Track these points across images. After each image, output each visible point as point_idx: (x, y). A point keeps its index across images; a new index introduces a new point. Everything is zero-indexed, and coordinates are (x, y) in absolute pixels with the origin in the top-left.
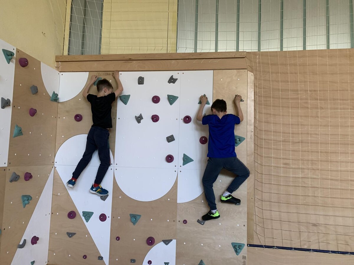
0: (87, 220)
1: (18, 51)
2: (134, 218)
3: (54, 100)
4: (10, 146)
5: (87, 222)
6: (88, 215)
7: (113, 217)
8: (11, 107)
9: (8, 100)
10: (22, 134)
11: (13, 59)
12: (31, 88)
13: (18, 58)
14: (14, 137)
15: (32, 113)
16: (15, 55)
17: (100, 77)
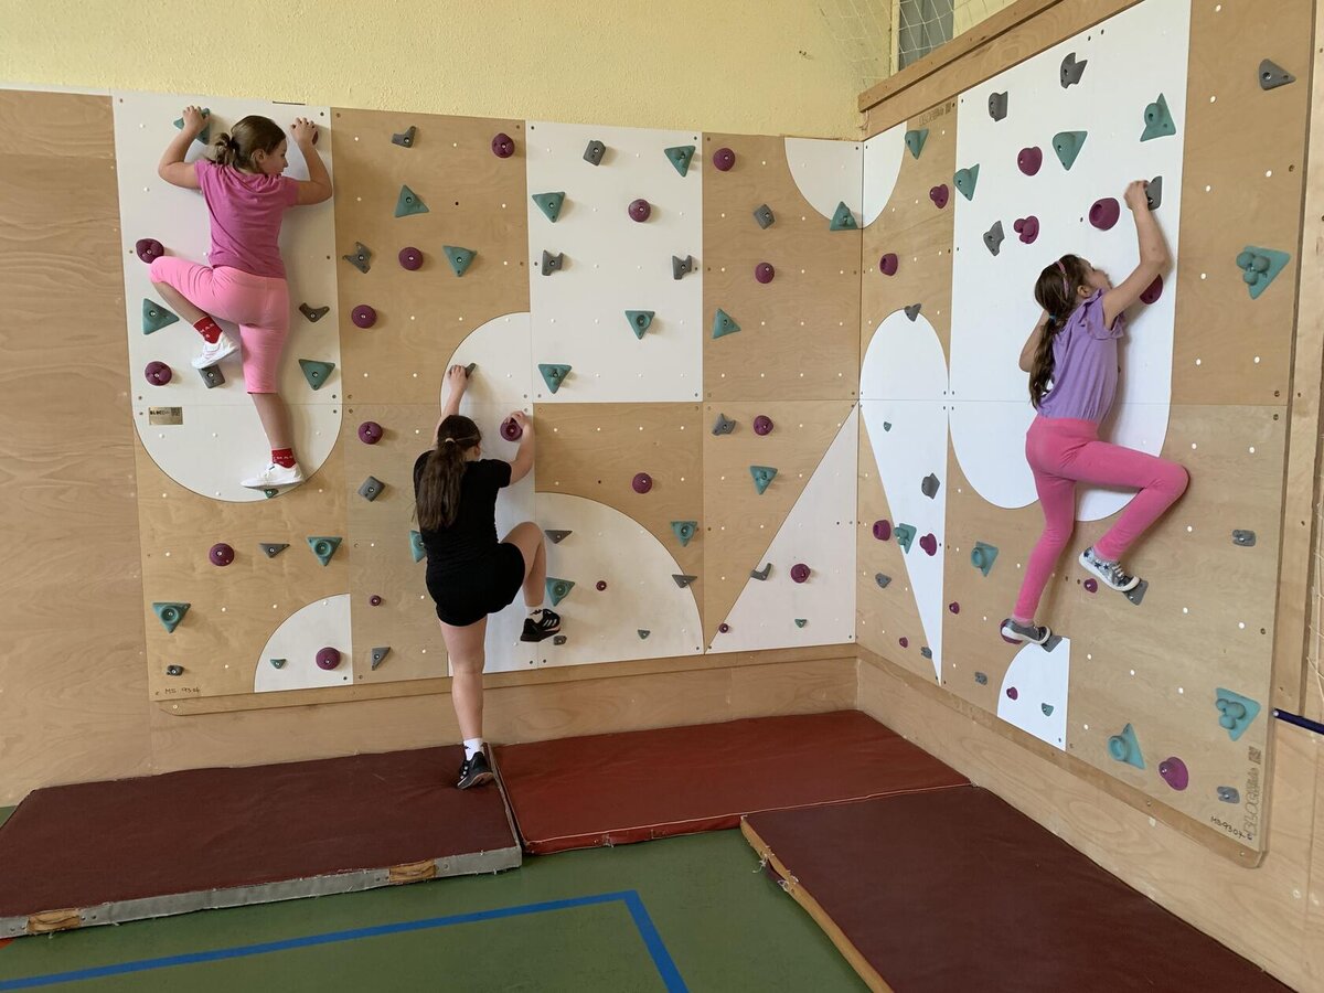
0: (907, 547)
1: (707, 138)
2: (982, 555)
3: (841, 227)
4: (706, 359)
5: (907, 552)
7: (948, 547)
8: (700, 271)
9: (690, 259)
10: (739, 330)
11: (692, 162)
12: (755, 214)
13: (710, 157)
14: (715, 337)
15: (766, 274)
16: (699, 151)
17: (925, 128)
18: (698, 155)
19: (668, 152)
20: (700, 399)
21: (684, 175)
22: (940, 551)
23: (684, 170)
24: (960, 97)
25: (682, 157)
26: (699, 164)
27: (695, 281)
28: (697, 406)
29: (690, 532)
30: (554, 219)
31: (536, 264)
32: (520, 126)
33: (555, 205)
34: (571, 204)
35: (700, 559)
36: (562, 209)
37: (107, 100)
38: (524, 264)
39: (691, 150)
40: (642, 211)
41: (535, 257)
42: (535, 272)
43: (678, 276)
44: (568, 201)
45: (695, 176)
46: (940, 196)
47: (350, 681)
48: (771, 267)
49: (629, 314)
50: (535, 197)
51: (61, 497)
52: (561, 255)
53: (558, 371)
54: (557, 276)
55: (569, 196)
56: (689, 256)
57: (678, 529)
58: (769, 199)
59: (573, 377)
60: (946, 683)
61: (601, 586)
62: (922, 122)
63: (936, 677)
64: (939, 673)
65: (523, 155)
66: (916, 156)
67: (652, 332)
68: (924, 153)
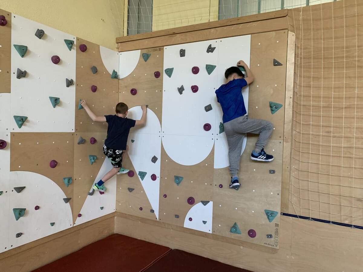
0: (142, 179)
1: (78, 39)
2: (178, 179)
3: (114, 78)
4: (76, 117)
6: (143, 175)
7: (161, 178)
8: (75, 86)
11: (73, 46)
12: (92, 68)
13: (79, 45)
14: (79, 110)
15: (94, 89)
16: (75, 43)
17: (149, 53)
18: (75, 44)
19: (66, 41)
20: (74, 131)
21: (70, 50)
22: (158, 179)
23: (70, 48)
24: (165, 47)
26: (75, 48)
27: (73, 88)
28: (73, 134)
29: (71, 181)
30: (23, 56)
31: (14, 73)
32: (9, 14)
33: (23, 51)
34: (30, 52)
35: (72, 191)
36: (27, 52)
38: (9, 72)
39: (73, 42)
40: (56, 60)
41: (14, 70)
42: (14, 77)
43: (68, 86)
44: (29, 50)
45: (74, 51)
49: (51, 98)
50: (15, 46)
52: (26, 71)
53: (23, 119)
54: (22, 80)
55: (29, 48)
56: (72, 79)
57: (66, 181)
58: (95, 64)
59: (28, 122)
60: (160, 219)
61: (37, 208)
62: (148, 51)
63: (156, 218)
64: (157, 217)
65: (10, 27)
66: (146, 61)
67: (59, 106)
68: (148, 60)
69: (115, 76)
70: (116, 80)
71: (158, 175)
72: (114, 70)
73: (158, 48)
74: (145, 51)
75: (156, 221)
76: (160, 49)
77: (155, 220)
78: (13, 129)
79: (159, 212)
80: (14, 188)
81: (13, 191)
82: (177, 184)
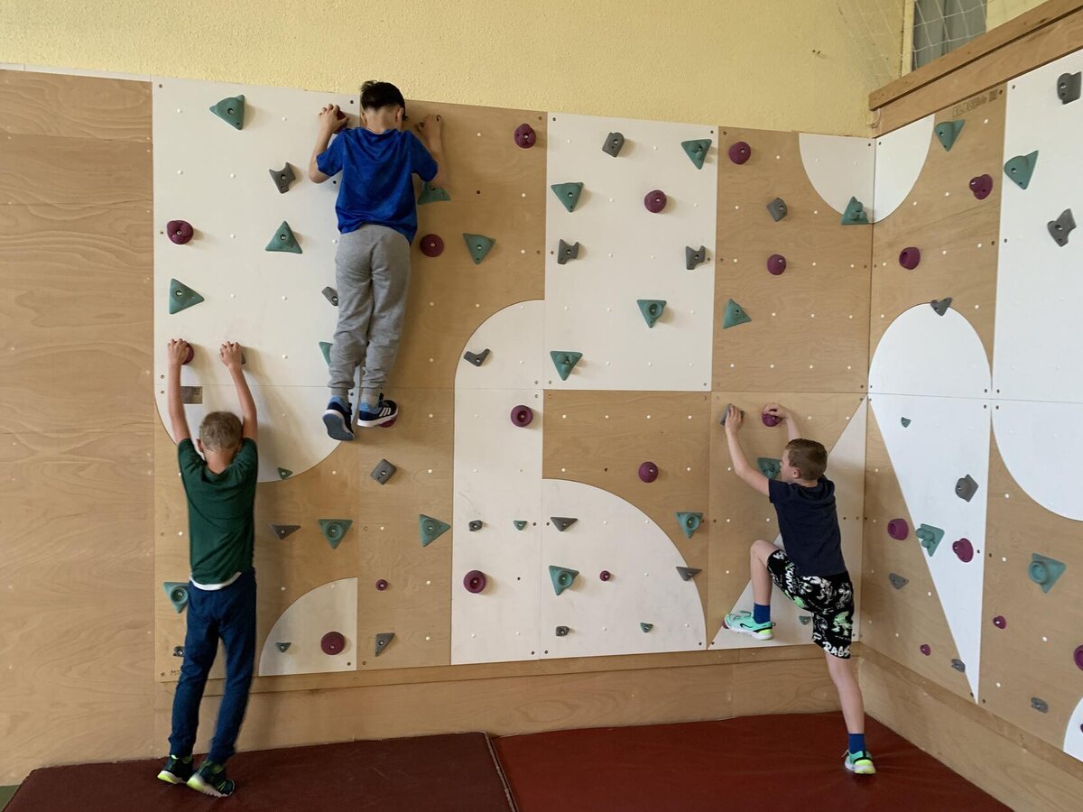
0: (931, 550)
1: (724, 132)
2: (1044, 570)
3: (853, 222)
4: (715, 347)
5: (931, 555)
7: (989, 555)
8: (713, 263)
9: (703, 250)
10: (749, 320)
11: (708, 155)
12: (768, 206)
13: (726, 149)
14: (726, 328)
15: (777, 266)
16: (715, 145)
17: (960, 118)
18: (714, 148)
19: (686, 145)
21: (700, 168)
22: (978, 559)
23: (699, 162)
24: (1010, 83)
25: (698, 150)
26: (715, 157)
27: (707, 271)
28: (705, 396)
29: (697, 522)
30: (571, 208)
31: (552, 253)
32: (542, 117)
33: (573, 195)
34: (588, 194)
35: (704, 552)
36: (580, 200)
37: (147, 85)
38: (540, 252)
39: (708, 143)
40: (657, 202)
41: (552, 246)
42: (551, 260)
43: (691, 266)
44: (586, 191)
45: (711, 168)
46: (983, 187)
47: (353, 668)
48: (782, 258)
49: (641, 303)
50: (554, 187)
51: (80, 473)
52: (577, 244)
53: (570, 359)
54: (571, 264)
55: (587, 187)
56: (702, 247)
57: (684, 520)
58: (782, 193)
59: (584, 364)
60: (984, 701)
61: (605, 576)
62: (955, 113)
63: (972, 695)
64: (975, 690)
65: (544, 145)
66: (948, 147)
67: (663, 322)
68: (957, 145)
69: (857, 215)
70: (861, 227)
71: (978, 544)
72: (854, 199)
73: (986, 94)
74: (948, 116)
75: (972, 704)
76: (996, 93)
77: (968, 697)
78: (550, 382)
79: (981, 675)
80: (553, 519)
81: (548, 524)
82: (1042, 584)
